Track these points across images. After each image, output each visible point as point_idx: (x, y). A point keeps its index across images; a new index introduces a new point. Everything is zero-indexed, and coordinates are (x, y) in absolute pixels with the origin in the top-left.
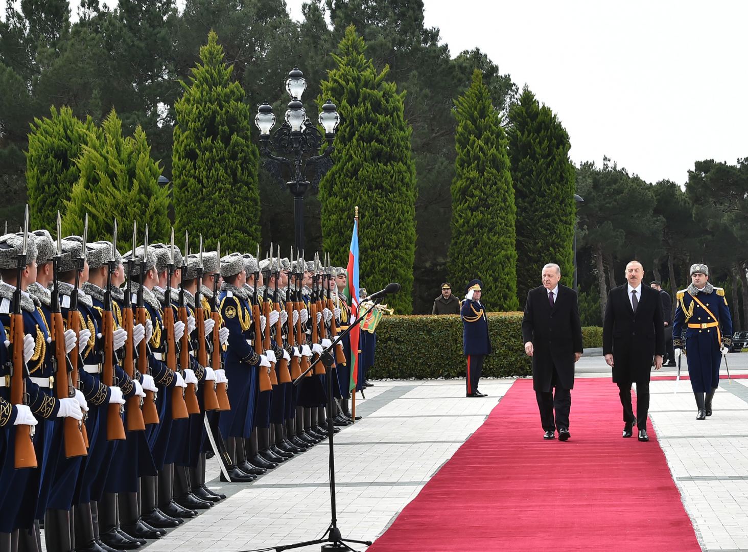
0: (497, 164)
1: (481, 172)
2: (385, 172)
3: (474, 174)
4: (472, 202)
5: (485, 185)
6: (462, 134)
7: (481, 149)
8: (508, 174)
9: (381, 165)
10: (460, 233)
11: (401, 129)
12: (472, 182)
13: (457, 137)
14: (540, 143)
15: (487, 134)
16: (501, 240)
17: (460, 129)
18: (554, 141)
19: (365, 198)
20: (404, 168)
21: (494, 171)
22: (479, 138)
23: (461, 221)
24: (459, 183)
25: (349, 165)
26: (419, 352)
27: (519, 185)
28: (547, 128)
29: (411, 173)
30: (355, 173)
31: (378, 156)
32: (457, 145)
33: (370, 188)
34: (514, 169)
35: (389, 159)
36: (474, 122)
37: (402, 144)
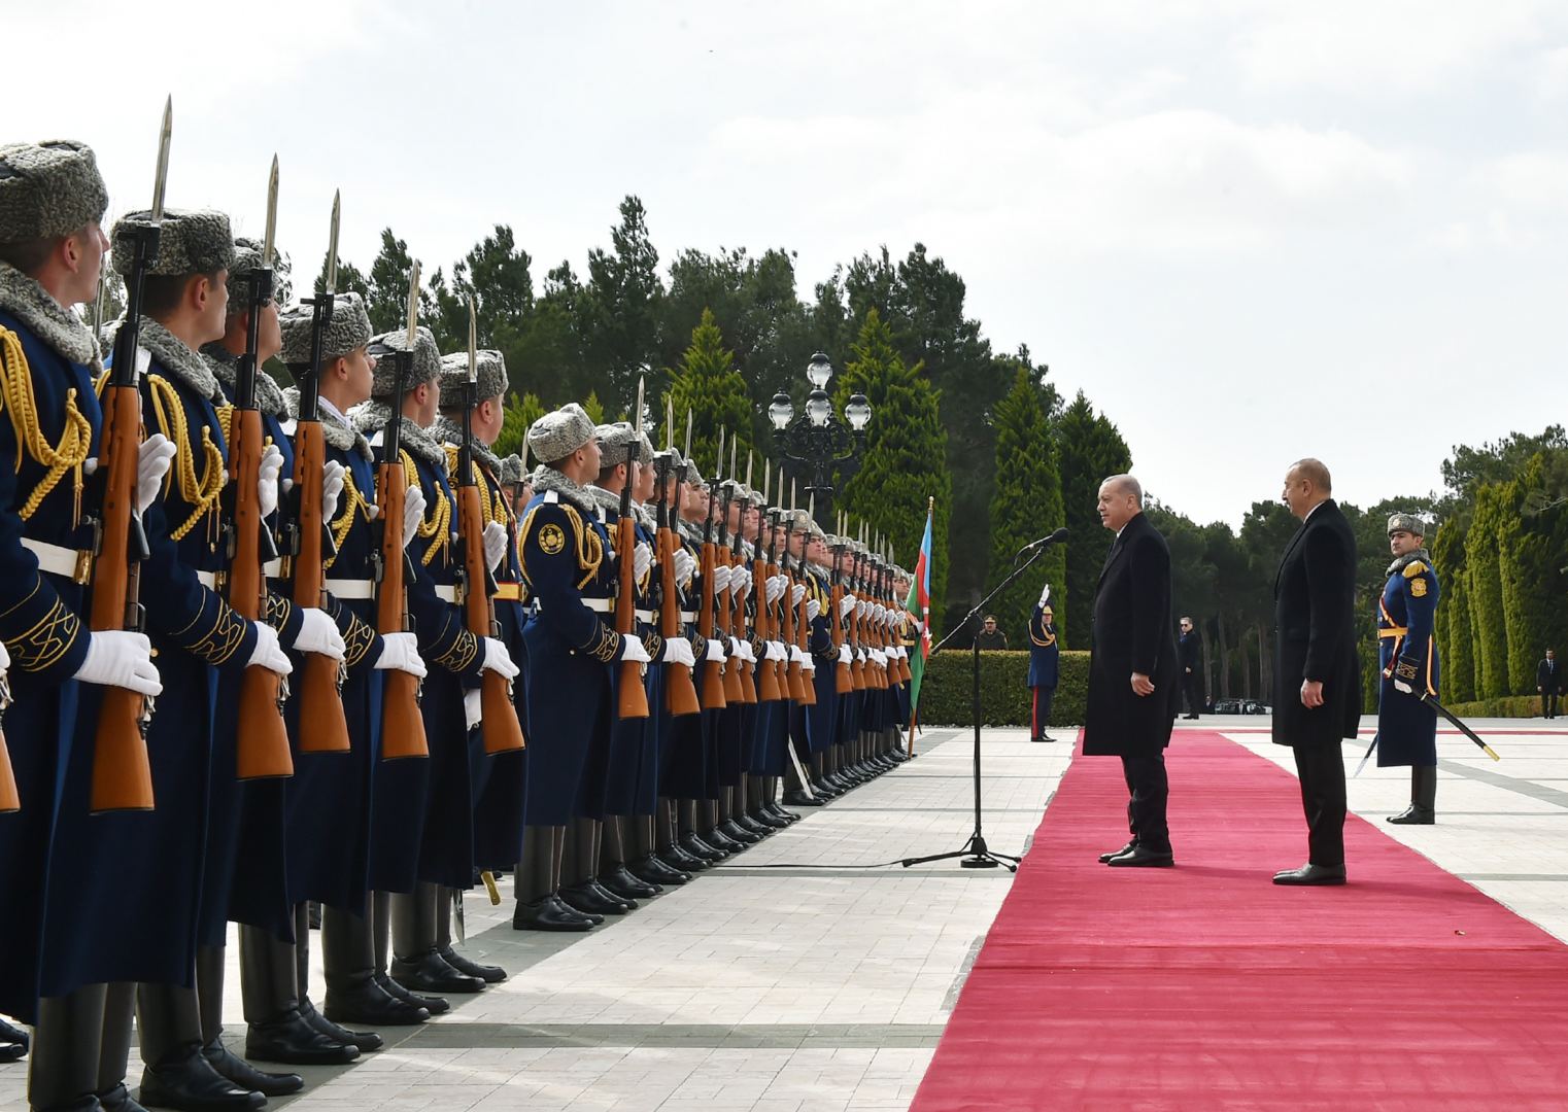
0: (1045, 481)
1: (1027, 490)
2: (913, 485)
3: (1018, 492)
4: (1014, 525)
5: (1030, 506)
6: (1003, 445)
7: (1027, 463)
8: (1058, 493)
9: (910, 475)
10: (999, 563)
11: (935, 434)
12: (1015, 500)
13: (997, 448)
14: (1097, 459)
15: (1033, 445)
16: (1048, 571)
17: (1001, 439)
18: (1113, 458)
19: (890, 515)
20: (937, 481)
21: (1042, 489)
22: (1024, 450)
23: (1001, 548)
24: (999, 503)
25: (871, 475)
26: (962, 693)
27: (1070, 508)
28: (1105, 442)
29: (945, 486)
30: (878, 485)
31: (906, 466)
32: (997, 457)
33: (896, 504)
34: (1065, 489)
35: (919, 469)
36: (1018, 430)
37: (936, 451)
